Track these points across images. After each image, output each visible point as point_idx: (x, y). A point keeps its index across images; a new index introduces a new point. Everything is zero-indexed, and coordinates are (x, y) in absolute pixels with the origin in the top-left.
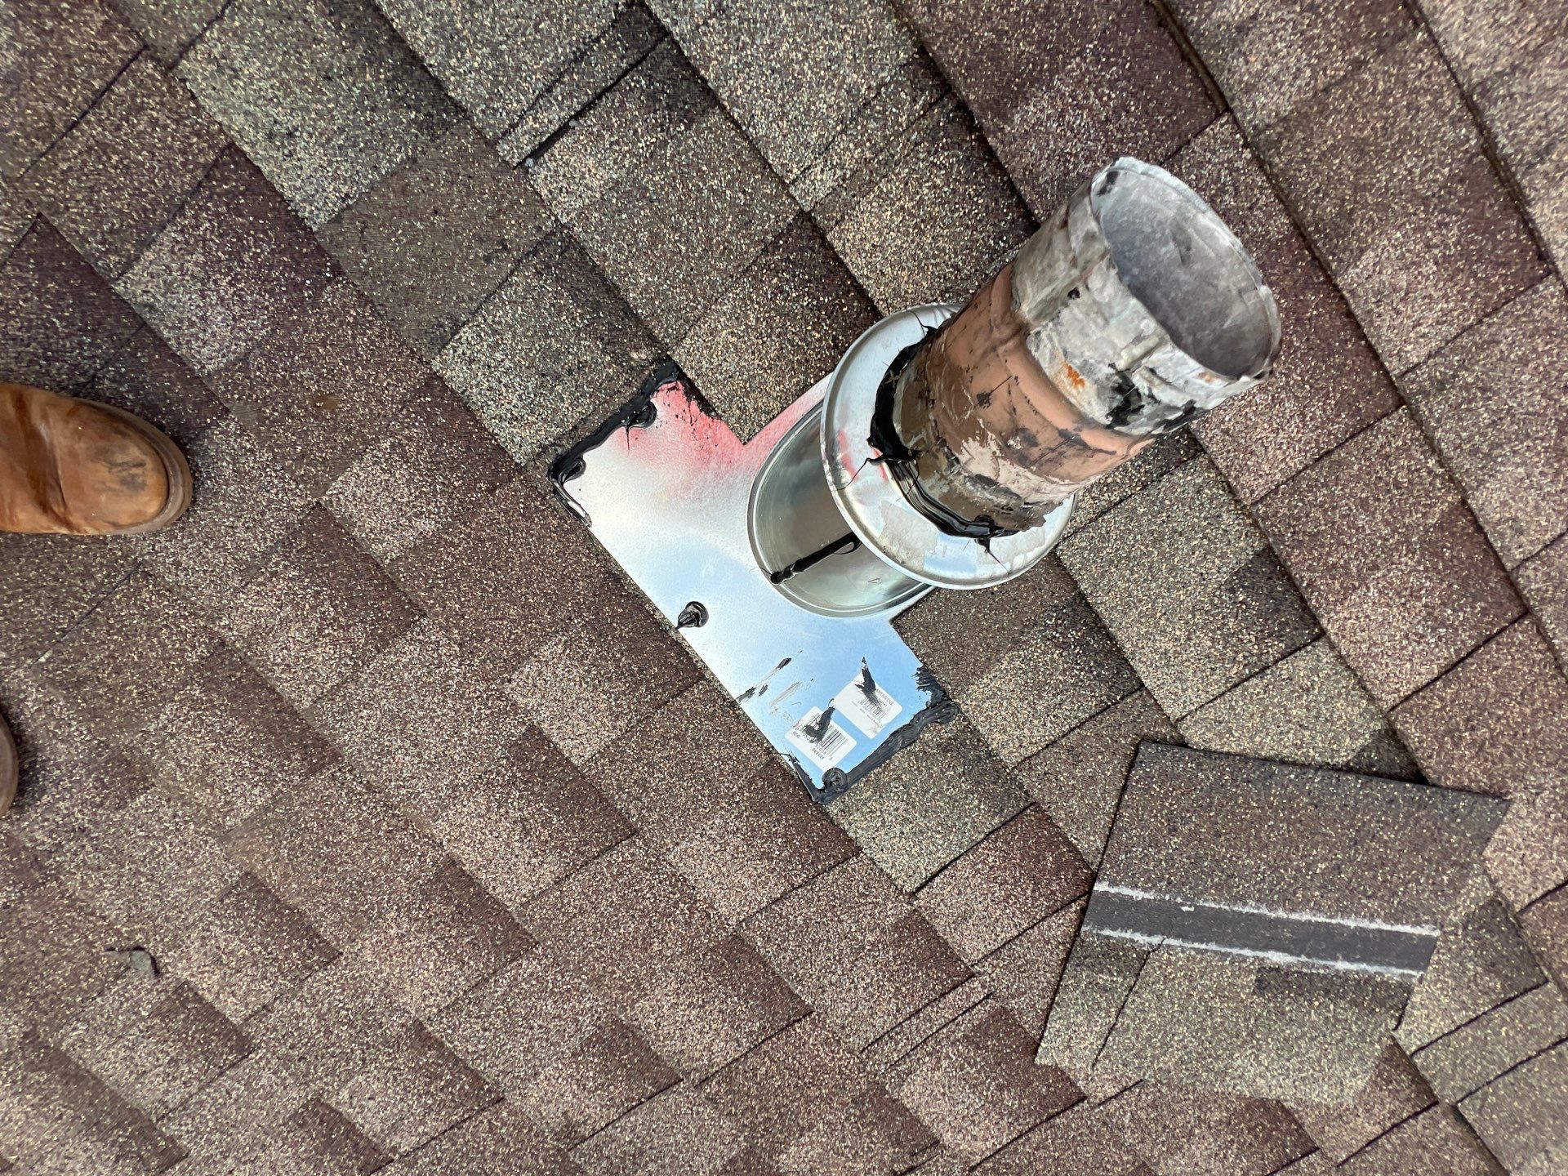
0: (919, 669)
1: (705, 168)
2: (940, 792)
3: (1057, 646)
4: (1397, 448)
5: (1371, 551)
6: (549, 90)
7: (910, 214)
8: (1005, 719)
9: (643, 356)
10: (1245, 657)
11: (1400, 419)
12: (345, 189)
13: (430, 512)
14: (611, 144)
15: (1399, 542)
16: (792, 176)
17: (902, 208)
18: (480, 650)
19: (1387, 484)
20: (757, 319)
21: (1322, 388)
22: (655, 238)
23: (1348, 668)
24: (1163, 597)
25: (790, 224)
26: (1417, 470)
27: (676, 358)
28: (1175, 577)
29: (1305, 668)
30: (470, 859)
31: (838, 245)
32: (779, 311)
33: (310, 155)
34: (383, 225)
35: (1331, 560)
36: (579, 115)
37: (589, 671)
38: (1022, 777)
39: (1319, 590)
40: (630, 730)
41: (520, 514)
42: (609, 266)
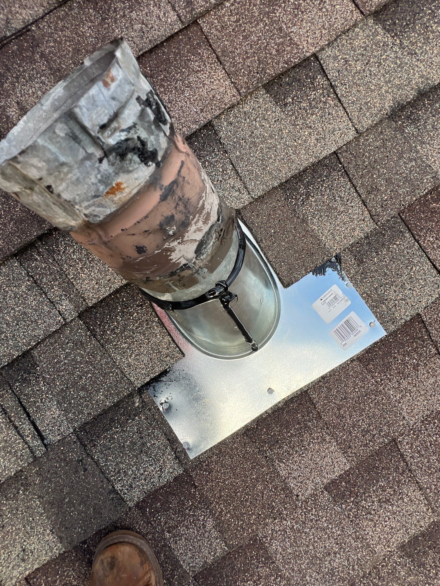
0: (313, 274)
1: (56, 360)
2: (387, 266)
3: (308, 198)
4: (218, 22)
5: (271, 32)
6: (16, 428)
7: (84, 265)
8: (347, 228)
9: (138, 400)
10: (324, 97)
11: (204, 22)
12: (48, 531)
13: (203, 520)
14: (42, 402)
15: (268, 18)
16: (62, 321)
17: (81, 268)
18: (279, 509)
19: (237, 26)
20: (125, 343)
21: (185, 63)
22: (83, 388)
23: (336, 40)
24: (286, 141)
25: (84, 323)
26: (231, 11)
27: (139, 386)
28: (275, 135)
29: (333, 63)
30: (400, 537)
31: (94, 301)
32: (123, 332)
33: (33, 544)
34: (65, 517)
35: (274, 52)
36: (28, 415)
37: (297, 451)
38: (383, 220)
39: (290, 58)
40: (332, 435)
41: (209, 474)
42: (94, 413)
